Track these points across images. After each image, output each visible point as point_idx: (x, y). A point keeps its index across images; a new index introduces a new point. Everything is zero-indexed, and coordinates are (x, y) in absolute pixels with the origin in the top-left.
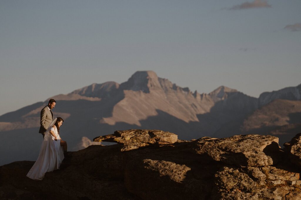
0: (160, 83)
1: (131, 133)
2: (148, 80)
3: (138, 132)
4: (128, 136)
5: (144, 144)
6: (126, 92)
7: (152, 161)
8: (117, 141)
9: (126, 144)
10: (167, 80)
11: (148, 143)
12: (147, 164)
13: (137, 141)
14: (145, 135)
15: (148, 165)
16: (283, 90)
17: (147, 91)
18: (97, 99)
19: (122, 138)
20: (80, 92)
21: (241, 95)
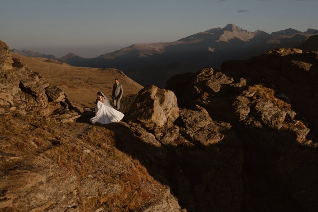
0: (237, 28)
1: (283, 49)
2: (232, 27)
3: (286, 49)
4: (282, 51)
5: (288, 54)
6: (224, 31)
7: (295, 62)
8: (278, 53)
9: (281, 54)
10: (239, 27)
11: (290, 53)
12: (293, 63)
14: (289, 50)
16: (279, 31)
17: (232, 31)
18: (214, 34)
19: (280, 51)
20: (208, 31)
21: (265, 33)
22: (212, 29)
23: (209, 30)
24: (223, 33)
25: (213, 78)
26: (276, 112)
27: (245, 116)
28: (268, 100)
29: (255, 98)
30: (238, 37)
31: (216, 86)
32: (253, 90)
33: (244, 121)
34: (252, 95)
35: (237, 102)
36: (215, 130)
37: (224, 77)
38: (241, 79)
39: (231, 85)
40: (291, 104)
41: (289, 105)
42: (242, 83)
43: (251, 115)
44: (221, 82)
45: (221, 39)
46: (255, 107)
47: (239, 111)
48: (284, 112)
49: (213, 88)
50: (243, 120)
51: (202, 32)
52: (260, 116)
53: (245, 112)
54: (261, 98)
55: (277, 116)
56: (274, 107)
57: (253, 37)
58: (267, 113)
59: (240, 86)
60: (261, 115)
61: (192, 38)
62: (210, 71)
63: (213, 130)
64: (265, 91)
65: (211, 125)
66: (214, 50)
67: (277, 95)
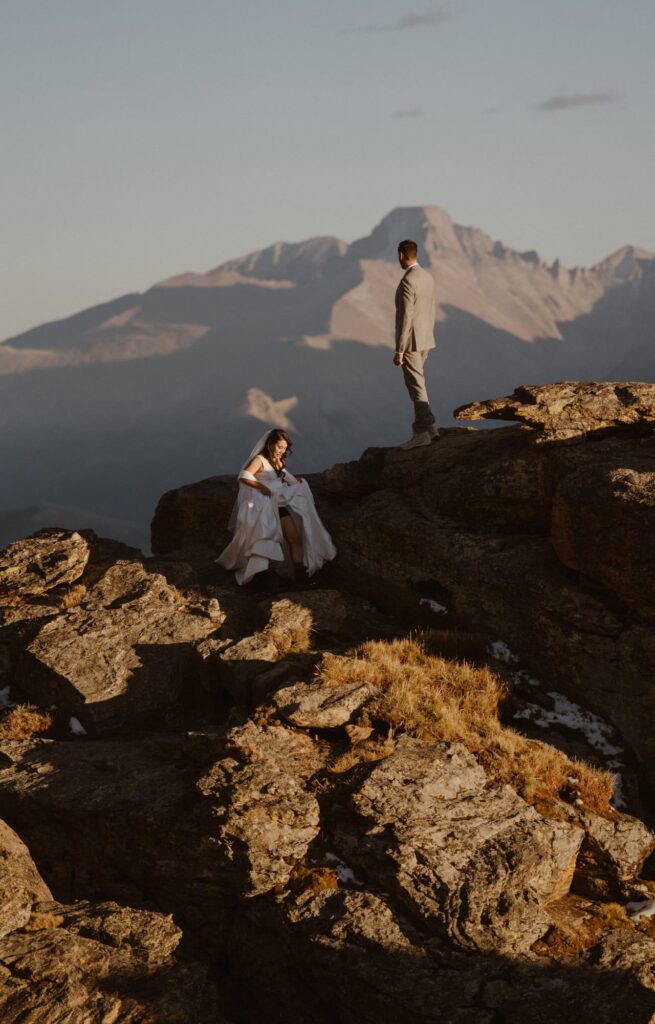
0: (460, 238)
1: (564, 391)
2: (425, 231)
3: (586, 390)
4: (558, 402)
5: (604, 424)
6: (366, 264)
7: (635, 476)
8: (524, 417)
9: (551, 425)
10: (478, 231)
11: (616, 421)
12: (622, 485)
13: (584, 417)
14: (607, 397)
15: (625, 489)
18: (287, 284)
19: (540, 408)
20: (241, 267)
22: (268, 253)
23: (250, 257)
24: (356, 280)
25: (83, 605)
26: (505, 825)
27: (289, 859)
28: (448, 745)
29: (363, 732)
30: (476, 312)
31: (102, 662)
32: (350, 680)
33: (280, 898)
34: (340, 715)
35: (230, 763)
36: (60, 967)
37: (163, 596)
38: (277, 605)
39: (200, 648)
40: (614, 771)
41: (602, 782)
42: (278, 632)
43: (330, 856)
44: (135, 628)
45: (342, 327)
46: (357, 797)
47: (241, 831)
48: (560, 828)
49: (80, 672)
50: (273, 892)
51: (189, 275)
52: (389, 857)
53: (288, 834)
54: (404, 736)
55: (505, 855)
56: (494, 792)
57: (586, 306)
58: (438, 838)
59: (268, 653)
60: (396, 848)
61: (118, 320)
62: (62, 556)
63: (48, 965)
64: (437, 681)
65: (33, 933)
66: (289, 415)
67: (527, 714)
